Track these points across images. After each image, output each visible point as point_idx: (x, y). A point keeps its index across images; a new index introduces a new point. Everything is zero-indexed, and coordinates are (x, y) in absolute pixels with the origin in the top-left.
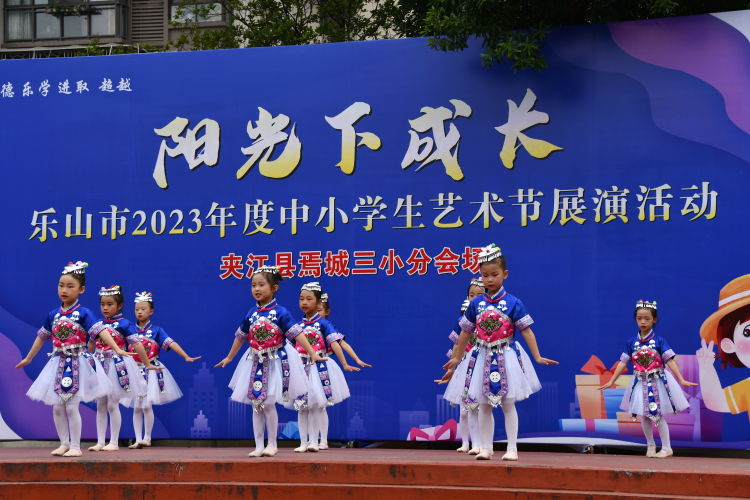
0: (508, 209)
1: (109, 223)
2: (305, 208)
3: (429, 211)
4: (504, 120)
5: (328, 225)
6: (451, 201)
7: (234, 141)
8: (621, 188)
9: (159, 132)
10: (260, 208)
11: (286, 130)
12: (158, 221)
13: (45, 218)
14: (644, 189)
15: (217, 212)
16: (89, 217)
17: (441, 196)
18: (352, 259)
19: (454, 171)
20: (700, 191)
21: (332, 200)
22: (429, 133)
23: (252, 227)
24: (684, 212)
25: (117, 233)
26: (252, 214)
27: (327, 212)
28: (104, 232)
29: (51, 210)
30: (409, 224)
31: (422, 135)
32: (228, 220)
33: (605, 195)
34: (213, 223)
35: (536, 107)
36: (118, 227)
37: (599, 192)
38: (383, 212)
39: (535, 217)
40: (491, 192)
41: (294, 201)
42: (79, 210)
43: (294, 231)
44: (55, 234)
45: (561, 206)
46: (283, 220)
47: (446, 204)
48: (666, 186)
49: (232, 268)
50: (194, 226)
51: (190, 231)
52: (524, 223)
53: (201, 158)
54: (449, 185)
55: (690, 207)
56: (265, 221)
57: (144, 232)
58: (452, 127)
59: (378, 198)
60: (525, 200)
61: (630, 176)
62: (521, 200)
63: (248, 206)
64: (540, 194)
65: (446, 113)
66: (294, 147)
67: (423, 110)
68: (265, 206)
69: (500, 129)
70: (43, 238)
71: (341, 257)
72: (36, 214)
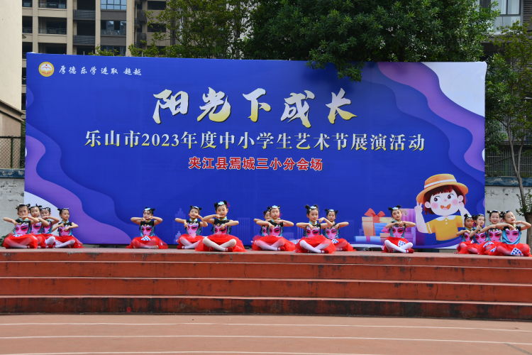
0: (332, 142)
1: (129, 139)
2: (233, 137)
3: (294, 141)
4: (330, 102)
5: (244, 145)
6: (305, 137)
7: (196, 103)
8: (383, 135)
9: (156, 96)
10: (210, 135)
11: (223, 99)
12: (156, 140)
13: (93, 135)
14: (393, 136)
15: (187, 136)
16: (118, 135)
17: (300, 134)
18: (256, 162)
19: (306, 123)
20: (417, 138)
21: (246, 134)
22: (294, 105)
23: (205, 144)
24: (410, 147)
25: (133, 145)
26: (205, 138)
27: (244, 139)
28: (127, 143)
29: (97, 131)
30: (284, 147)
31: (291, 106)
32: (193, 141)
33: (376, 138)
34: (185, 142)
35: (345, 96)
36: (134, 141)
37: (373, 136)
38: (272, 140)
39: (344, 146)
40: (324, 134)
41: (227, 133)
42: (112, 132)
43: (227, 147)
44: (99, 143)
45: (356, 142)
46: (221, 142)
47: (302, 138)
48: (403, 135)
49: (195, 164)
50: (175, 143)
51: (173, 145)
52: (339, 149)
53: (178, 110)
54: (304, 129)
55: (413, 145)
56: (212, 142)
57: (148, 144)
58: (305, 103)
59: (269, 134)
60: (340, 138)
61: (387, 131)
62: (338, 138)
63: (203, 135)
64: (347, 136)
65: (303, 97)
66: (226, 108)
67: (291, 94)
68: (212, 135)
69: (328, 105)
70: (93, 145)
71: (251, 161)
72: (88, 133)
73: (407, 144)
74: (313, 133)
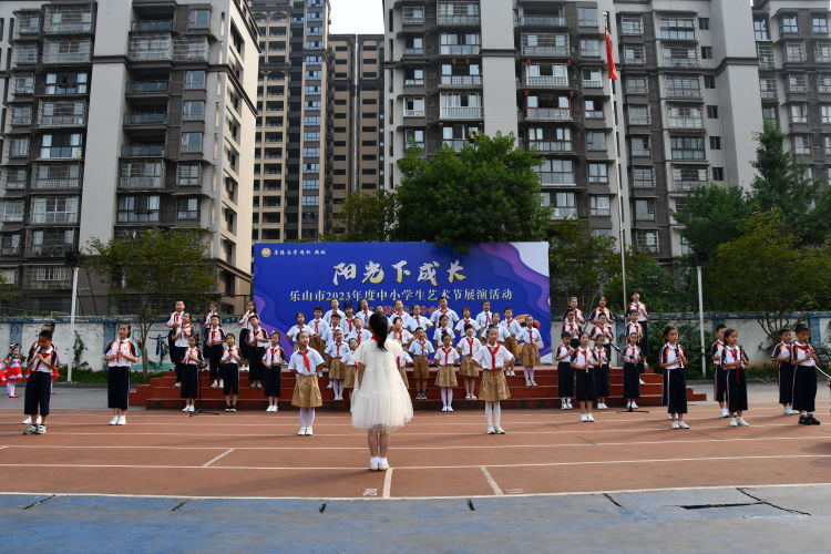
0: (451, 295)
1: (318, 296)
2: (386, 293)
3: (427, 295)
4: (449, 268)
6: (434, 292)
7: (361, 271)
8: (485, 290)
9: (335, 267)
10: (370, 292)
11: (379, 268)
13: (295, 294)
14: (491, 290)
15: (355, 294)
16: (311, 294)
17: (430, 290)
19: (434, 283)
20: (507, 291)
21: (395, 291)
22: (426, 271)
25: (321, 300)
26: (368, 294)
27: (393, 294)
28: (316, 299)
29: (298, 291)
30: (420, 299)
31: (424, 272)
33: (480, 292)
34: (354, 297)
35: (459, 265)
36: (321, 297)
37: (478, 291)
38: (411, 295)
39: (460, 297)
40: (446, 290)
41: (382, 291)
42: (307, 292)
43: (382, 300)
44: (299, 299)
45: (467, 295)
46: (378, 297)
47: (432, 293)
48: (498, 290)
50: (348, 298)
52: (456, 299)
53: (350, 276)
54: (433, 287)
55: (504, 296)
56: (372, 297)
58: (433, 269)
59: (410, 291)
60: (457, 292)
61: (487, 286)
63: (366, 292)
64: (461, 291)
65: (432, 266)
66: (382, 273)
67: (424, 264)
68: (372, 292)
69: (448, 271)
70: (295, 300)
72: (292, 292)
73: (501, 295)
74: (439, 289)
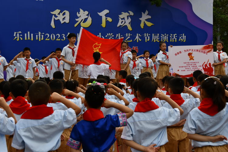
0: (142, 38)
1: (38, 37)
3: (124, 37)
4: (141, 17)
6: (129, 35)
7: (73, 17)
8: (167, 34)
9: (52, 13)
11: (88, 15)
12: (53, 37)
13: (18, 34)
14: (171, 35)
16: (32, 35)
17: (127, 34)
19: (130, 28)
20: (182, 36)
21: (100, 34)
22: (124, 19)
24: (179, 40)
25: (41, 40)
27: (99, 36)
28: (37, 39)
29: (20, 32)
31: (122, 19)
33: (163, 36)
35: (148, 14)
36: (41, 38)
37: (162, 35)
38: (113, 37)
39: (148, 40)
40: (138, 34)
42: (29, 33)
44: (21, 39)
45: (154, 38)
47: (128, 36)
48: (176, 34)
50: (63, 39)
51: (62, 40)
52: (146, 41)
53: (64, 21)
54: (129, 31)
55: (181, 39)
57: (49, 39)
58: (129, 17)
59: (112, 34)
60: (146, 36)
62: (145, 36)
63: (78, 34)
64: (149, 35)
65: (128, 14)
66: (89, 21)
67: (122, 13)
69: (140, 19)
70: (18, 40)
72: (15, 33)
73: (178, 38)
74: (134, 33)
